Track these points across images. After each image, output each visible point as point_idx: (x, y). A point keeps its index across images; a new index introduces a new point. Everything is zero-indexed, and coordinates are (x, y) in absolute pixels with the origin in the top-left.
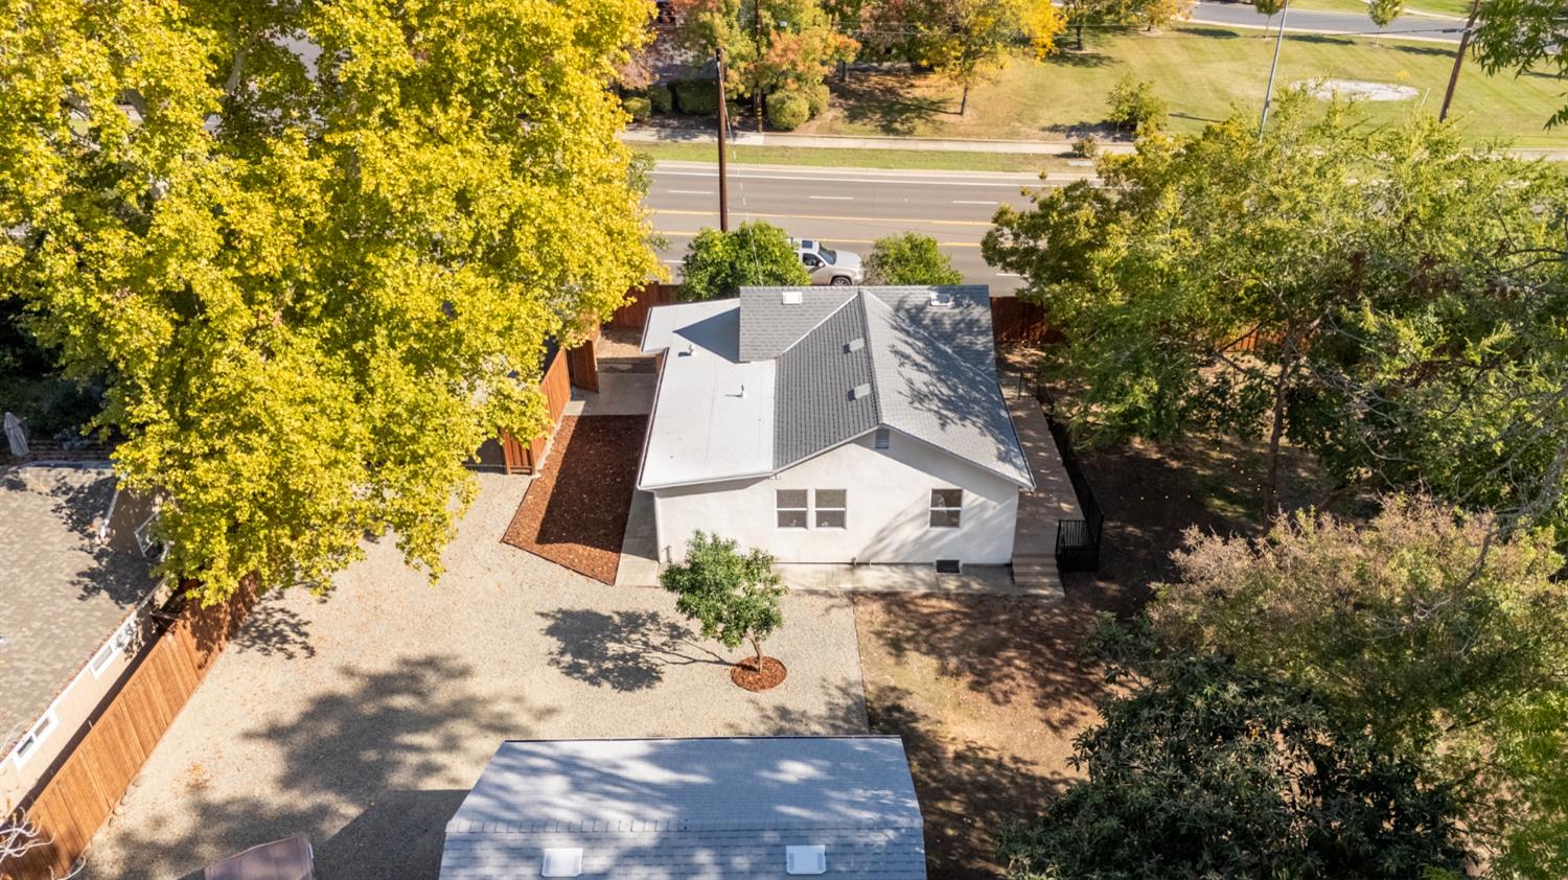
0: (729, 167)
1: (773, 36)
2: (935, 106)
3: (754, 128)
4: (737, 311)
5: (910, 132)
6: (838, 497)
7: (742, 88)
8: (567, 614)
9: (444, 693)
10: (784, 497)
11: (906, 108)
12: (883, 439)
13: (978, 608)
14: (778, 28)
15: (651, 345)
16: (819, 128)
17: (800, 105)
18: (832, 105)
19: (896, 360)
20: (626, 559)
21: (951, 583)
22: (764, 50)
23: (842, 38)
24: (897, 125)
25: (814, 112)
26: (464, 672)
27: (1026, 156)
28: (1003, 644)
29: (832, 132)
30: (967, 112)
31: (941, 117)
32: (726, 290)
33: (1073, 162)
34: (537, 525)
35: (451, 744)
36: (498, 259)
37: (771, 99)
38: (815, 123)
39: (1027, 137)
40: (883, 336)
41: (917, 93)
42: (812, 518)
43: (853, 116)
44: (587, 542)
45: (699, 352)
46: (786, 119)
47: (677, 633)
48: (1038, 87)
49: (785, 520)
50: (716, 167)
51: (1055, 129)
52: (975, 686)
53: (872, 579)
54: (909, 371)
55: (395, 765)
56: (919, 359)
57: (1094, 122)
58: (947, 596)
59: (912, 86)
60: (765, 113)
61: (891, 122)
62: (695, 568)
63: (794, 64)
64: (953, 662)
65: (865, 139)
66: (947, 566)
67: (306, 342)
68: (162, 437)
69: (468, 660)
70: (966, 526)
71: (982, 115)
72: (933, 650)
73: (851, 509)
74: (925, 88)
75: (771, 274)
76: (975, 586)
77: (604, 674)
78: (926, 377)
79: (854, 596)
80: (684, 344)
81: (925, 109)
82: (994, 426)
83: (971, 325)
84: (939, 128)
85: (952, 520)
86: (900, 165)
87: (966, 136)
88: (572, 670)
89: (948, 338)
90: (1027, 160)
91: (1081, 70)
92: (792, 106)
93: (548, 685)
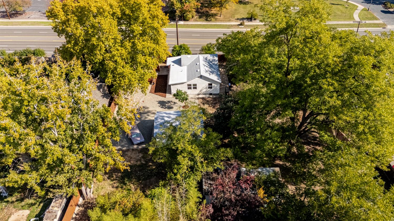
0: (178, 29)
1: (185, 4)
2: (216, 15)
3: (181, 20)
4: (181, 58)
5: (211, 20)
6: (195, 85)
7: (179, 14)
8: (160, 101)
9: (146, 110)
10: (189, 85)
11: (210, 15)
12: (201, 77)
13: (214, 99)
14: (185, 2)
15: (168, 64)
16: (194, 20)
17: (190, 16)
18: (196, 15)
19: (204, 66)
20: (167, 94)
21: (211, 96)
22: (183, 6)
23: (197, 3)
24: (208, 19)
25: (193, 17)
26: (148, 108)
27: (232, 25)
28: (217, 103)
29: (196, 21)
30: (222, 16)
31: (217, 17)
32: (179, 55)
33: (240, 26)
34: (154, 90)
35: (148, 115)
36: (151, 54)
37: (185, 15)
38: (193, 19)
39: (232, 21)
40: (202, 62)
41: (212, 12)
42: (192, 88)
43: (200, 17)
44: (161, 92)
45: (175, 65)
46: (187, 19)
47: (175, 103)
48: (235, 10)
49: (189, 88)
50: (176, 29)
51: (238, 19)
52: (213, 108)
53: (201, 96)
54: (206, 67)
55: (142, 118)
56: (207, 66)
57: (245, 17)
58: (210, 98)
59: (211, 10)
60: (183, 17)
61: (207, 18)
62: (177, 93)
63: (189, 9)
64: (210, 105)
65: (202, 22)
66: (211, 94)
67: (128, 66)
68: (111, 78)
69: (148, 107)
70: (213, 88)
71: (224, 16)
72: (208, 104)
73: (197, 87)
74: (214, 11)
75: (186, 52)
76: (214, 97)
77: (166, 108)
78: (208, 68)
79: (198, 98)
80: (173, 64)
81: (214, 15)
82: (217, 75)
83: (214, 60)
84: (216, 20)
85: (211, 88)
86: (209, 28)
87: (221, 21)
88: (162, 107)
89: (211, 62)
90: (232, 26)
91: (244, 5)
92: (188, 16)
93: (160, 109)
